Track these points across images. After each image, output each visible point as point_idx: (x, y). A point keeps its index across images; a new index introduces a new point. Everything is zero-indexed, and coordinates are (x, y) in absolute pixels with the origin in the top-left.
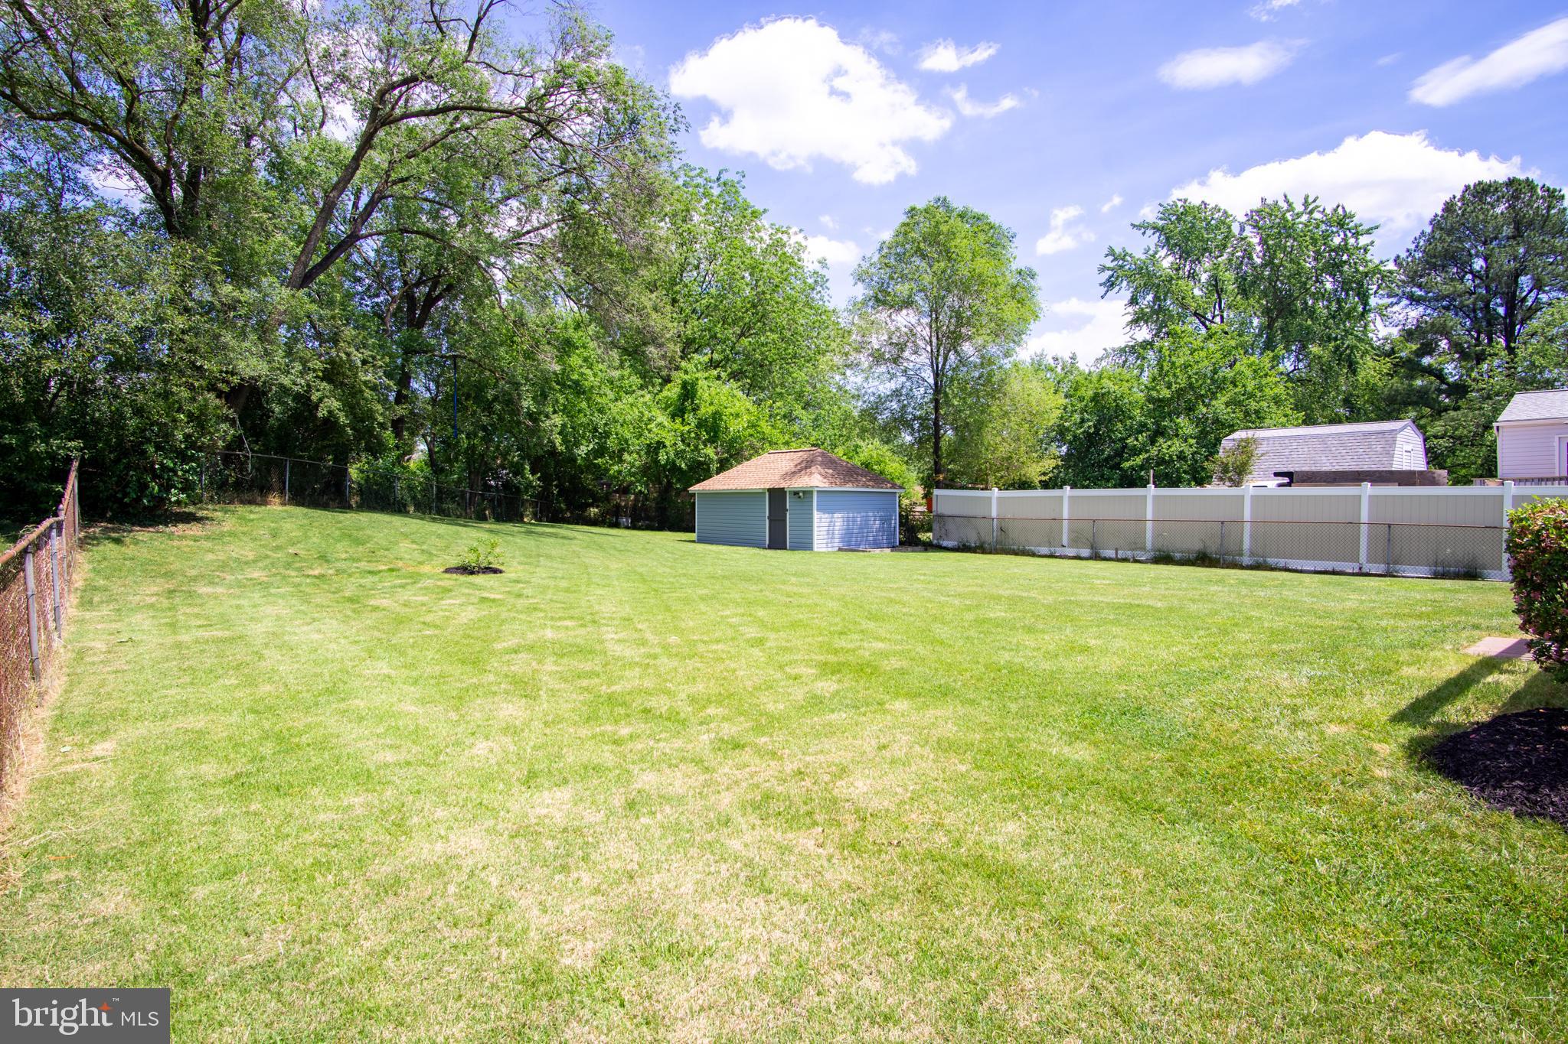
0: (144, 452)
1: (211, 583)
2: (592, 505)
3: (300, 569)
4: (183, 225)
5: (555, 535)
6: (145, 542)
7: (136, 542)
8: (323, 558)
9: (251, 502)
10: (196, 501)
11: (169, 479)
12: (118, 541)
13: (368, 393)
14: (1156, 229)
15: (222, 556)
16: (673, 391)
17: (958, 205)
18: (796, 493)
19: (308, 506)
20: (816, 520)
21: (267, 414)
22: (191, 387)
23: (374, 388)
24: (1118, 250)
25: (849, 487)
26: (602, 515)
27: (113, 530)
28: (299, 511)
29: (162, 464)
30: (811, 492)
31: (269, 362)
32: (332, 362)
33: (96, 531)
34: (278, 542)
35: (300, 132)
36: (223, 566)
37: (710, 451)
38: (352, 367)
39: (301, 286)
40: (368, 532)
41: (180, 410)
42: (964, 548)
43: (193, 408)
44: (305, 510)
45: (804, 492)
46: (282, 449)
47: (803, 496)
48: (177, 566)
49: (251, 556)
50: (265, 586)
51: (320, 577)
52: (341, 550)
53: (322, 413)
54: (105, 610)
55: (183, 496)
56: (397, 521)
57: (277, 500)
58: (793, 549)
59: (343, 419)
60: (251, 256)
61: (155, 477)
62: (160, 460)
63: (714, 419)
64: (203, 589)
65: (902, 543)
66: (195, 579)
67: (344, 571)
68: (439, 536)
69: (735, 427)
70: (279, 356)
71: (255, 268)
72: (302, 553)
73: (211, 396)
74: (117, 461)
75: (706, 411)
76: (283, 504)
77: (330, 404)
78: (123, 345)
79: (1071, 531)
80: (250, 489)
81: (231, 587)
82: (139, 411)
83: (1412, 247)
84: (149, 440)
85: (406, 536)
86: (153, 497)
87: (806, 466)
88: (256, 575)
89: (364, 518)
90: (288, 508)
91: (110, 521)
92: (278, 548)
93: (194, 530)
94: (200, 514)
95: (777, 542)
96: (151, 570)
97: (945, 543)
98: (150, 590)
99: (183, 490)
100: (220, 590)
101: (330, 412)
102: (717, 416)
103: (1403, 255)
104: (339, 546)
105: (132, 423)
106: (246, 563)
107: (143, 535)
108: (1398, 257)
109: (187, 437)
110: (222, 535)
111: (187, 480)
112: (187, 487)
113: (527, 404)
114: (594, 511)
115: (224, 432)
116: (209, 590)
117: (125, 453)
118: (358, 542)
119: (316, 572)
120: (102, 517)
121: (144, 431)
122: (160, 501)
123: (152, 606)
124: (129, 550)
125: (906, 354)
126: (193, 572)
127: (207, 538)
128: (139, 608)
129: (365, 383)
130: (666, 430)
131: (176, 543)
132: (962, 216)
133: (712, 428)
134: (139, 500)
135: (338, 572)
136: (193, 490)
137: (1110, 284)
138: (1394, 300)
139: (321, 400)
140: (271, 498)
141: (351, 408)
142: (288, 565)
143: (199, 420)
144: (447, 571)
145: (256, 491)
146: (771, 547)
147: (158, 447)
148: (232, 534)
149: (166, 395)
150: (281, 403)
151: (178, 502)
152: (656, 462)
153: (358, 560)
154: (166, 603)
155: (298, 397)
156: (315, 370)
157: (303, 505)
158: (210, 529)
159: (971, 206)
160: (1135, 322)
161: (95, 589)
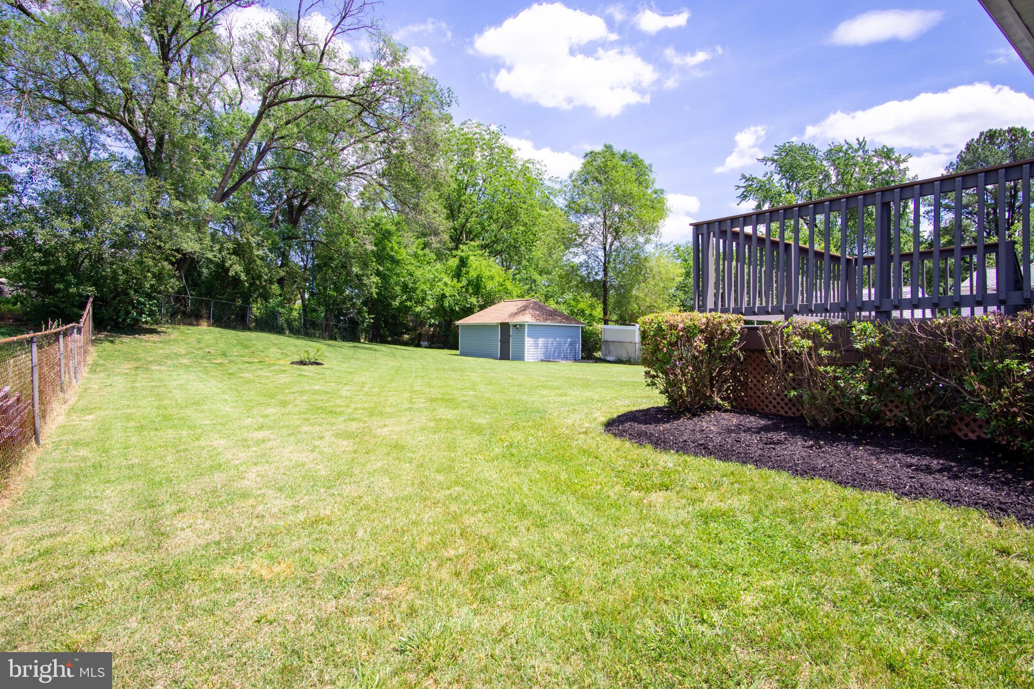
0: (128, 294)
1: (160, 365)
2: (405, 333)
3: (210, 360)
4: (154, 168)
5: (370, 349)
6: (127, 343)
7: (122, 343)
8: (224, 355)
9: (191, 324)
10: (157, 322)
11: (141, 309)
12: (112, 342)
13: (259, 262)
14: (773, 161)
15: (167, 351)
16: (454, 262)
17: (618, 148)
18: (515, 326)
19: (224, 328)
20: (526, 342)
21: (200, 274)
22: (154, 259)
23: (262, 259)
24: (748, 175)
25: (548, 323)
26: (411, 339)
27: (111, 336)
28: (216, 330)
29: (137, 300)
30: (524, 325)
31: (201, 244)
32: (238, 244)
33: (102, 336)
34: (201, 345)
35: (227, 107)
36: (168, 356)
37: (474, 300)
38: (250, 247)
39: (222, 200)
40: (254, 342)
41: (148, 271)
42: (619, 361)
43: (156, 270)
44: (220, 329)
45: (520, 325)
46: (208, 294)
47: (520, 327)
48: (142, 355)
49: (184, 352)
50: (187, 367)
51: (221, 364)
52: (236, 351)
53: (232, 273)
54: (102, 375)
55: (149, 319)
56: (274, 337)
57: (205, 324)
58: (513, 360)
59: (243, 277)
60: (193, 183)
61: (134, 307)
62: (136, 297)
63: (477, 280)
64: (154, 367)
65: (582, 358)
66: (151, 362)
67: (233, 361)
68: (296, 346)
69: (490, 285)
70: (207, 241)
71: (194, 190)
72: (212, 352)
73: (166, 263)
74: (114, 298)
75: (473, 274)
76: (209, 326)
77: (236, 268)
78: (118, 235)
80: (189, 317)
81: (169, 366)
82: (126, 272)
83: (944, 172)
84: (131, 287)
85: (275, 345)
86: (133, 319)
87: (523, 309)
88: (184, 361)
89: (254, 335)
90: (211, 328)
91: (109, 331)
92: (200, 348)
93: (155, 337)
94: (159, 330)
95: (505, 355)
96: (128, 357)
97: (608, 358)
98: (127, 366)
99: (149, 315)
100: (163, 368)
101: (236, 273)
102: (479, 278)
104: (235, 349)
105: (122, 278)
106: (180, 355)
107: (126, 339)
109: (152, 286)
110: (170, 341)
111: (152, 310)
112: (152, 314)
113: (356, 270)
114: (406, 336)
115: (174, 284)
116: (158, 368)
117: (118, 295)
118: (246, 347)
119: (218, 362)
120: (105, 329)
121: (128, 282)
122: (137, 321)
123: (126, 374)
124: (118, 346)
125: (589, 241)
126: (151, 359)
127: (161, 342)
128: (119, 374)
129: (257, 256)
130: (449, 287)
131: (143, 344)
132: (623, 157)
133: (476, 286)
134: (124, 320)
135: (230, 362)
136: (155, 315)
139: (231, 266)
140: (201, 322)
141: (248, 271)
142: (203, 357)
143: (159, 277)
144: (292, 363)
145: (193, 319)
146: (501, 359)
147: (136, 291)
148: (174, 340)
149: (141, 263)
150: (207, 267)
151: (146, 322)
152: (442, 306)
153: (244, 356)
154: (133, 372)
155: (217, 265)
156: (228, 249)
157: (221, 327)
158: (163, 337)
159: (629, 150)
161: (98, 365)
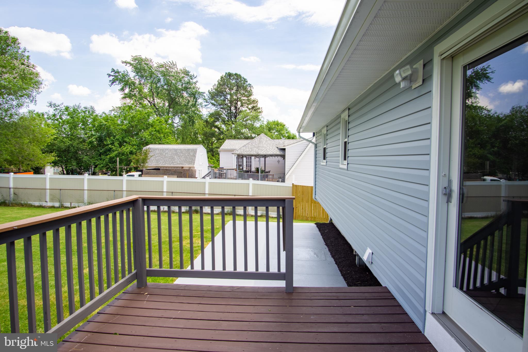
14: (131, 64)
24: (115, 69)
79: (51, 195)
83: (212, 88)
103: (210, 90)
108: (209, 90)
137: (113, 82)
138: (208, 104)
160: (124, 98)
